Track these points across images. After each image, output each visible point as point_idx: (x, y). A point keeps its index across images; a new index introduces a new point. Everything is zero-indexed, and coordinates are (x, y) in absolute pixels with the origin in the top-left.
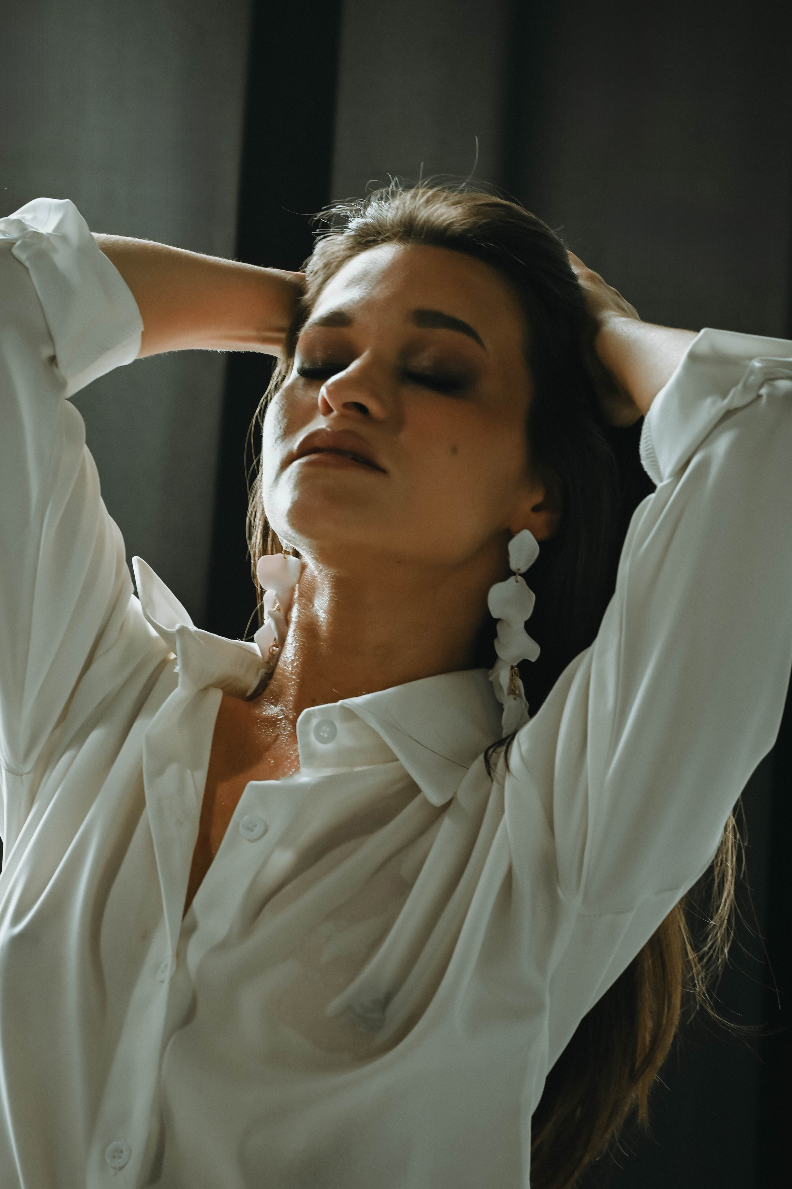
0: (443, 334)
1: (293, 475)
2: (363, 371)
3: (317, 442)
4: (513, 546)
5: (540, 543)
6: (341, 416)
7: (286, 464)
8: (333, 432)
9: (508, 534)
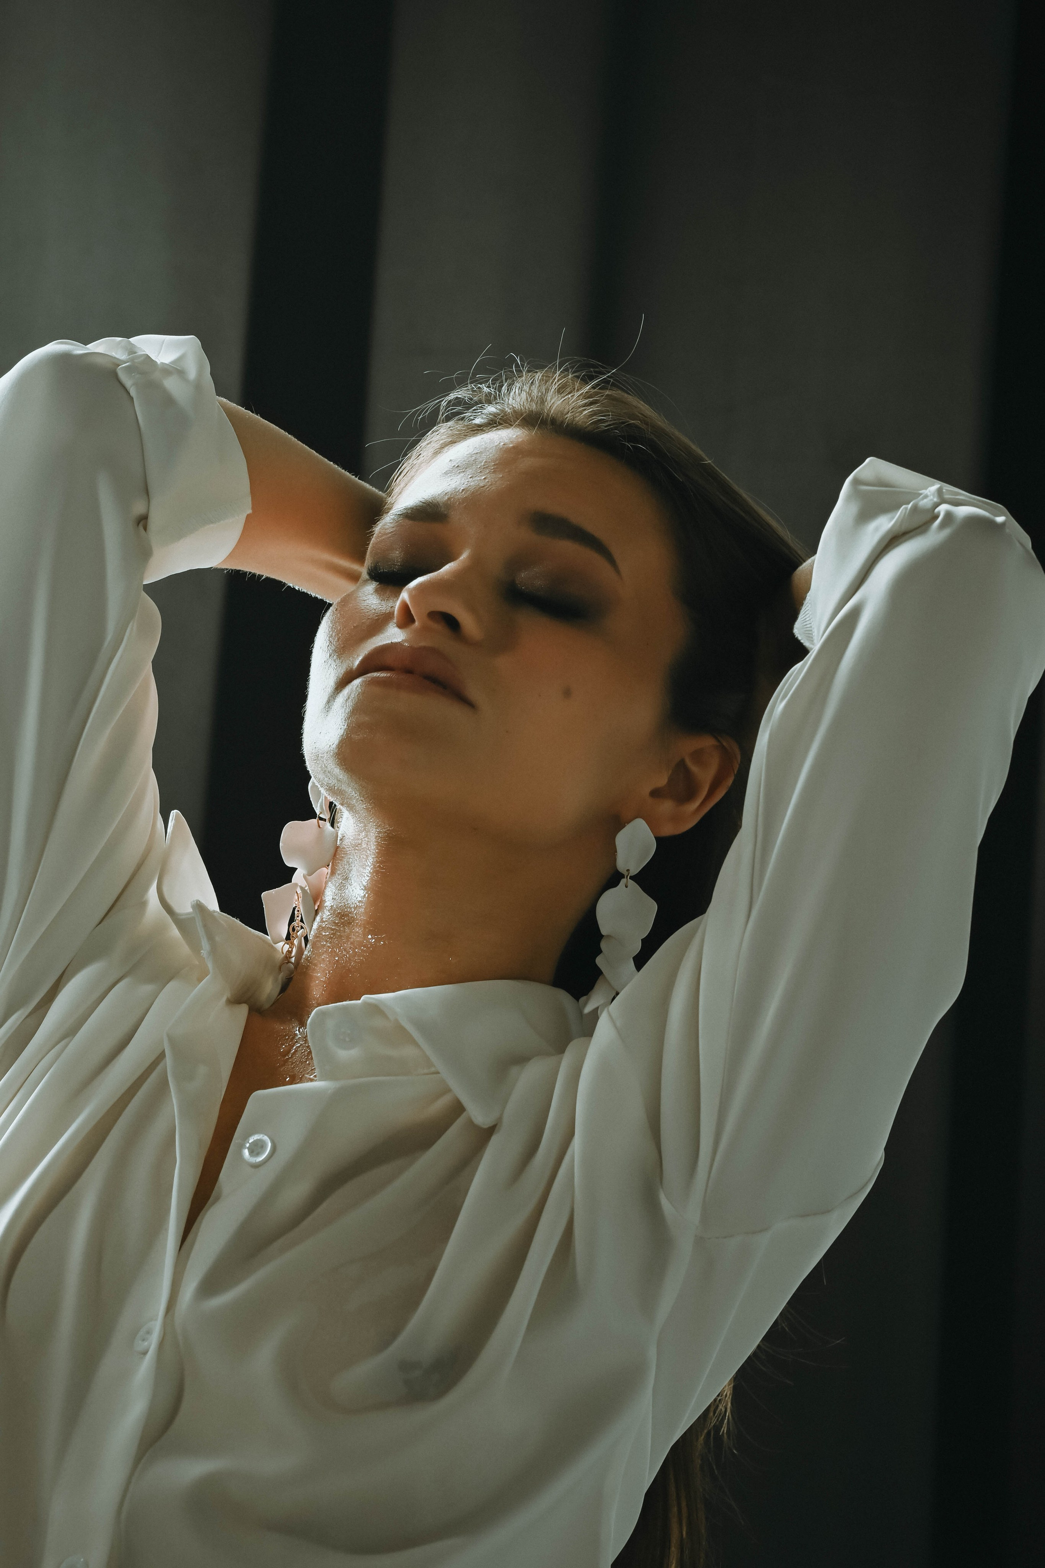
0: (568, 548)
1: (353, 696)
2: (459, 575)
3: (389, 660)
4: (622, 839)
5: (658, 839)
6: (424, 629)
7: (343, 683)
8: (411, 647)
9: (617, 823)
